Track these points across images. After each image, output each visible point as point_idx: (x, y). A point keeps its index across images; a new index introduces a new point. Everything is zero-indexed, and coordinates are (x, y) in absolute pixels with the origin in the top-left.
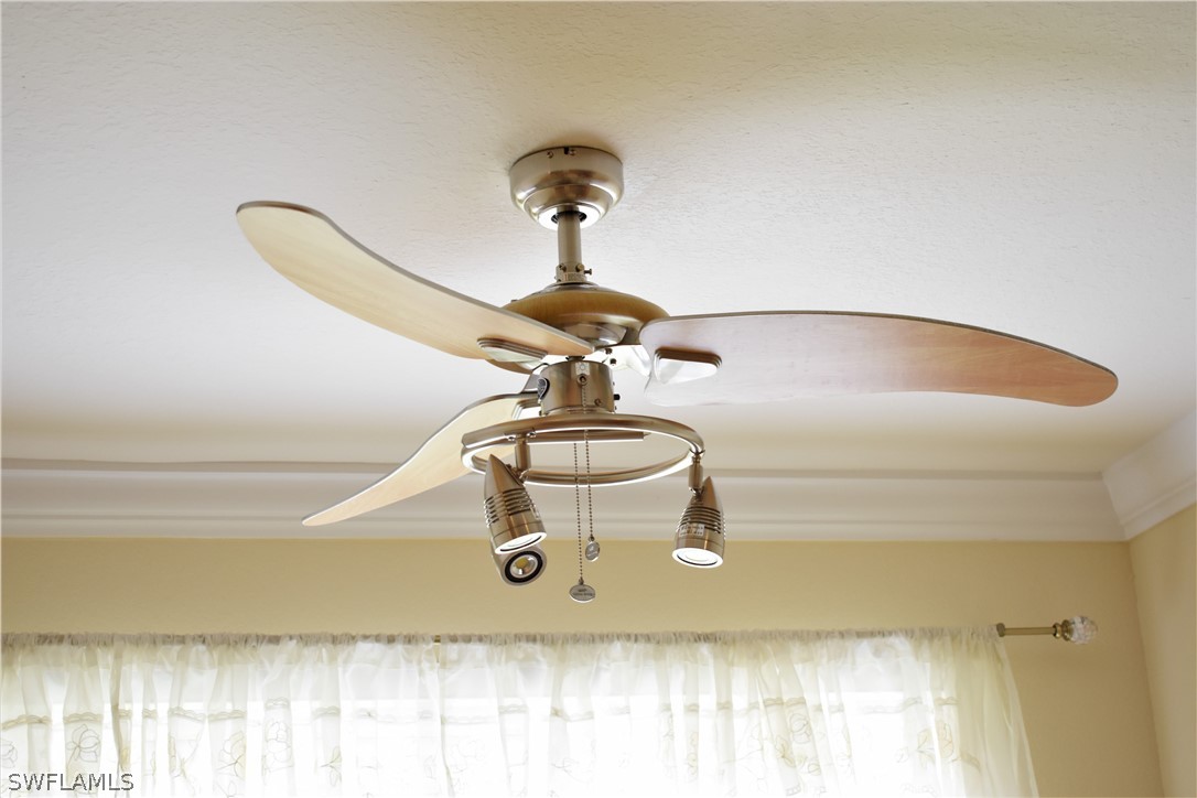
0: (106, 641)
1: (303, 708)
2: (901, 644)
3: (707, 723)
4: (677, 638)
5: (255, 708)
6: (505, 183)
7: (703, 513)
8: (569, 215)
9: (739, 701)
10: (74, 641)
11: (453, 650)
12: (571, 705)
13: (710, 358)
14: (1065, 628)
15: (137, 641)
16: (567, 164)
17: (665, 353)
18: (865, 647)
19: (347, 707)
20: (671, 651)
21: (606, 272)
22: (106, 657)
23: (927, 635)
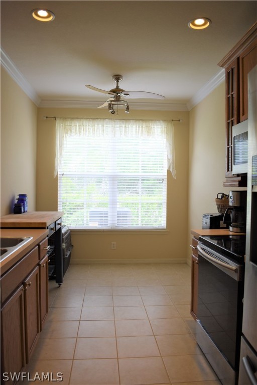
0: (82, 118)
1: (100, 126)
2: (161, 121)
3: (140, 129)
4: (138, 120)
5: (96, 126)
6: (112, 78)
7: (128, 108)
8: (118, 81)
9: (144, 126)
10: (79, 118)
11: (115, 120)
12: (127, 126)
13: (128, 95)
14: (179, 120)
15: (85, 119)
16: (117, 77)
17: (125, 94)
18: (158, 121)
19: (105, 126)
20: (137, 121)
21: (121, 87)
22: (82, 120)
23: (164, 120)
